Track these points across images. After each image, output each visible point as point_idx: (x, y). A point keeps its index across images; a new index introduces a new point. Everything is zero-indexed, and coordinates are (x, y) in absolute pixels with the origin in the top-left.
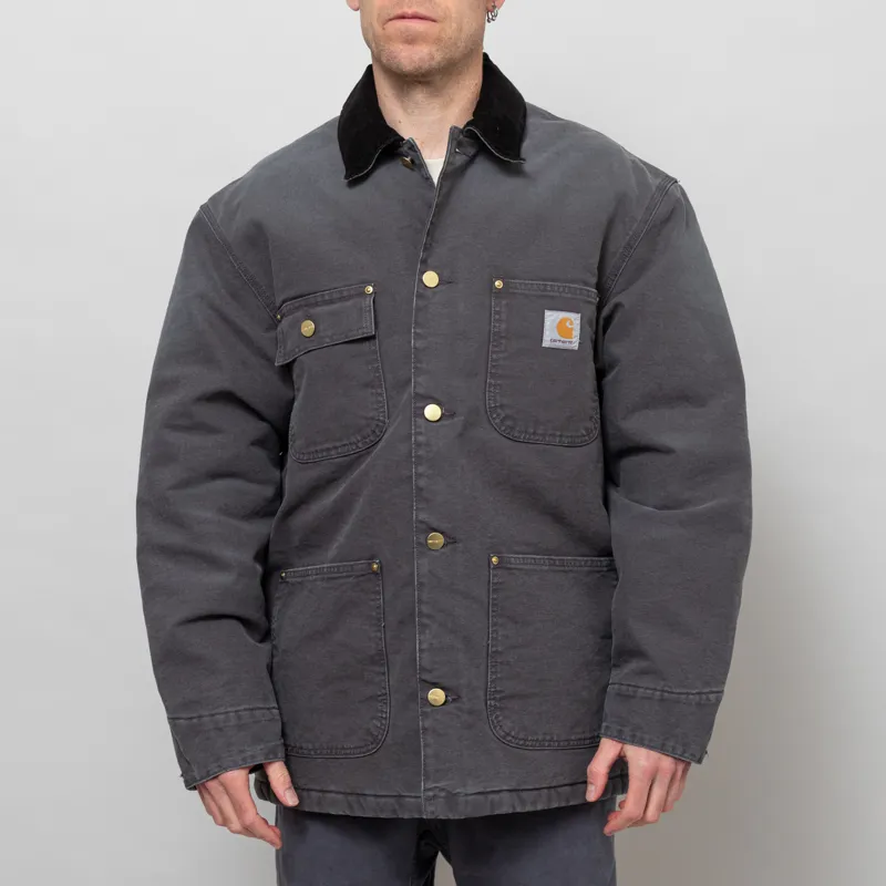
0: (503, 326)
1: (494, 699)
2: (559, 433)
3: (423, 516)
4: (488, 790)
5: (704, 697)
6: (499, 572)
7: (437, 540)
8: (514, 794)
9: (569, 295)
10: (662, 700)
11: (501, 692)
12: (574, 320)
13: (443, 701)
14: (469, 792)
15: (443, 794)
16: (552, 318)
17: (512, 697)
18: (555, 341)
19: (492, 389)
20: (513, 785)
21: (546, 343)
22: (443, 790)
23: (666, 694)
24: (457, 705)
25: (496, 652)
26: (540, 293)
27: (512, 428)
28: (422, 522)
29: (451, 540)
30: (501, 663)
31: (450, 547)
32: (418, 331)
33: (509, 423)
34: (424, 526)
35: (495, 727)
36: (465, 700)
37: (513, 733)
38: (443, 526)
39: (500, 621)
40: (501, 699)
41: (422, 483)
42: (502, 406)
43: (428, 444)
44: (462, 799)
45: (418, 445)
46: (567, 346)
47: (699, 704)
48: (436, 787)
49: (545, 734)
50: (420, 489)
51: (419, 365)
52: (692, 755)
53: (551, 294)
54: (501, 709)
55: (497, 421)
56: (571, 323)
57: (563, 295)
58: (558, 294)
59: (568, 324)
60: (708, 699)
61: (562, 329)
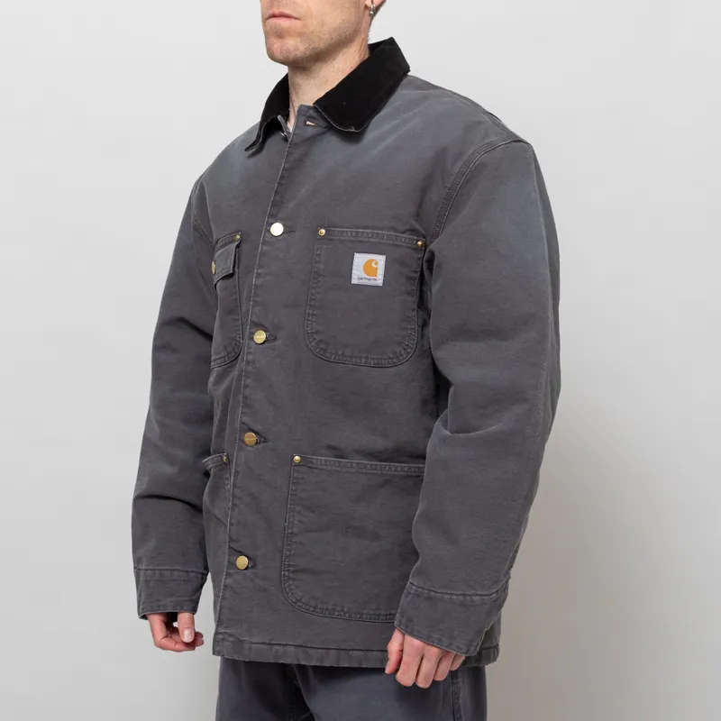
0: (322, 266)
1: (288, 571)
2: (364, 355)
3: (246, 419)
4: (274, 642)
5: (468, 598)
6: (300, 469)
7: (250, 438)
8: (299, 650)
9: (377, 240)
10: (430, 598)
11: (294, 566)
12: (380, 260)
13: (245, 566)
14: (254, 641)
15: (231, 639)
16: (360, 260)
17: (303, 571)
18: (361, 279)
19: (310, 318)
20: (300, 642)
21: (355, 281)
22: (231, 635)
23: (432, 593)
24: (254, 570)
25: (292, 533)
26: (353, 239)
27: (325, 350)
28: (243, 423)
29: (262, 439)
30: (296, 543)
31: (262, 445)
32: (259, 271)
33: (322, 346)
34: (246, 427)
35: (287, 593)
36: (259, 567)
37: (303, 600)
38: (258, 427)
39: (298, 509)
40: (294, 572)
41: (248, 392)
42: (317, 332)
43: (254, 362)
44: (246, 646)
45: (248, 362)
46: (371, 283)
47: (463, 604)
48: (226, 633)
49: (335, 605)
50: (245, 398)
51: (256, 299)
52: (458, 647)
53: (361, 239)
54: (294, 580)
55: (313, 344)
56: (376, 264)
57: (372, 240)
58: (366, 239)
59: (374, 265)
60: (473, 601)
61: (368, 268)
